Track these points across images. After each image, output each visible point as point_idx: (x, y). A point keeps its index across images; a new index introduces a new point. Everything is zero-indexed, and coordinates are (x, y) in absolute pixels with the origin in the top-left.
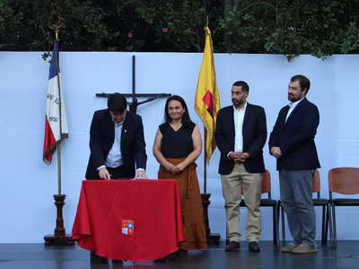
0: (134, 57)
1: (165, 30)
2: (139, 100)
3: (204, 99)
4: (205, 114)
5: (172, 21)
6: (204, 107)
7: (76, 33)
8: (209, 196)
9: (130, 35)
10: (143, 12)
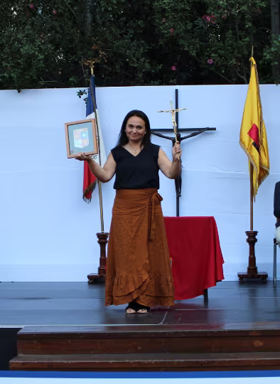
0: (177, 91)
1: (210, 61)
2: (183, 135)
3: (250, 133)
4: (251, 149)
5: (215, 52)
6: (250, 141)
7: (117, 67)
8: (256, 233)
9: (174, 68)
10: (185, 43)
